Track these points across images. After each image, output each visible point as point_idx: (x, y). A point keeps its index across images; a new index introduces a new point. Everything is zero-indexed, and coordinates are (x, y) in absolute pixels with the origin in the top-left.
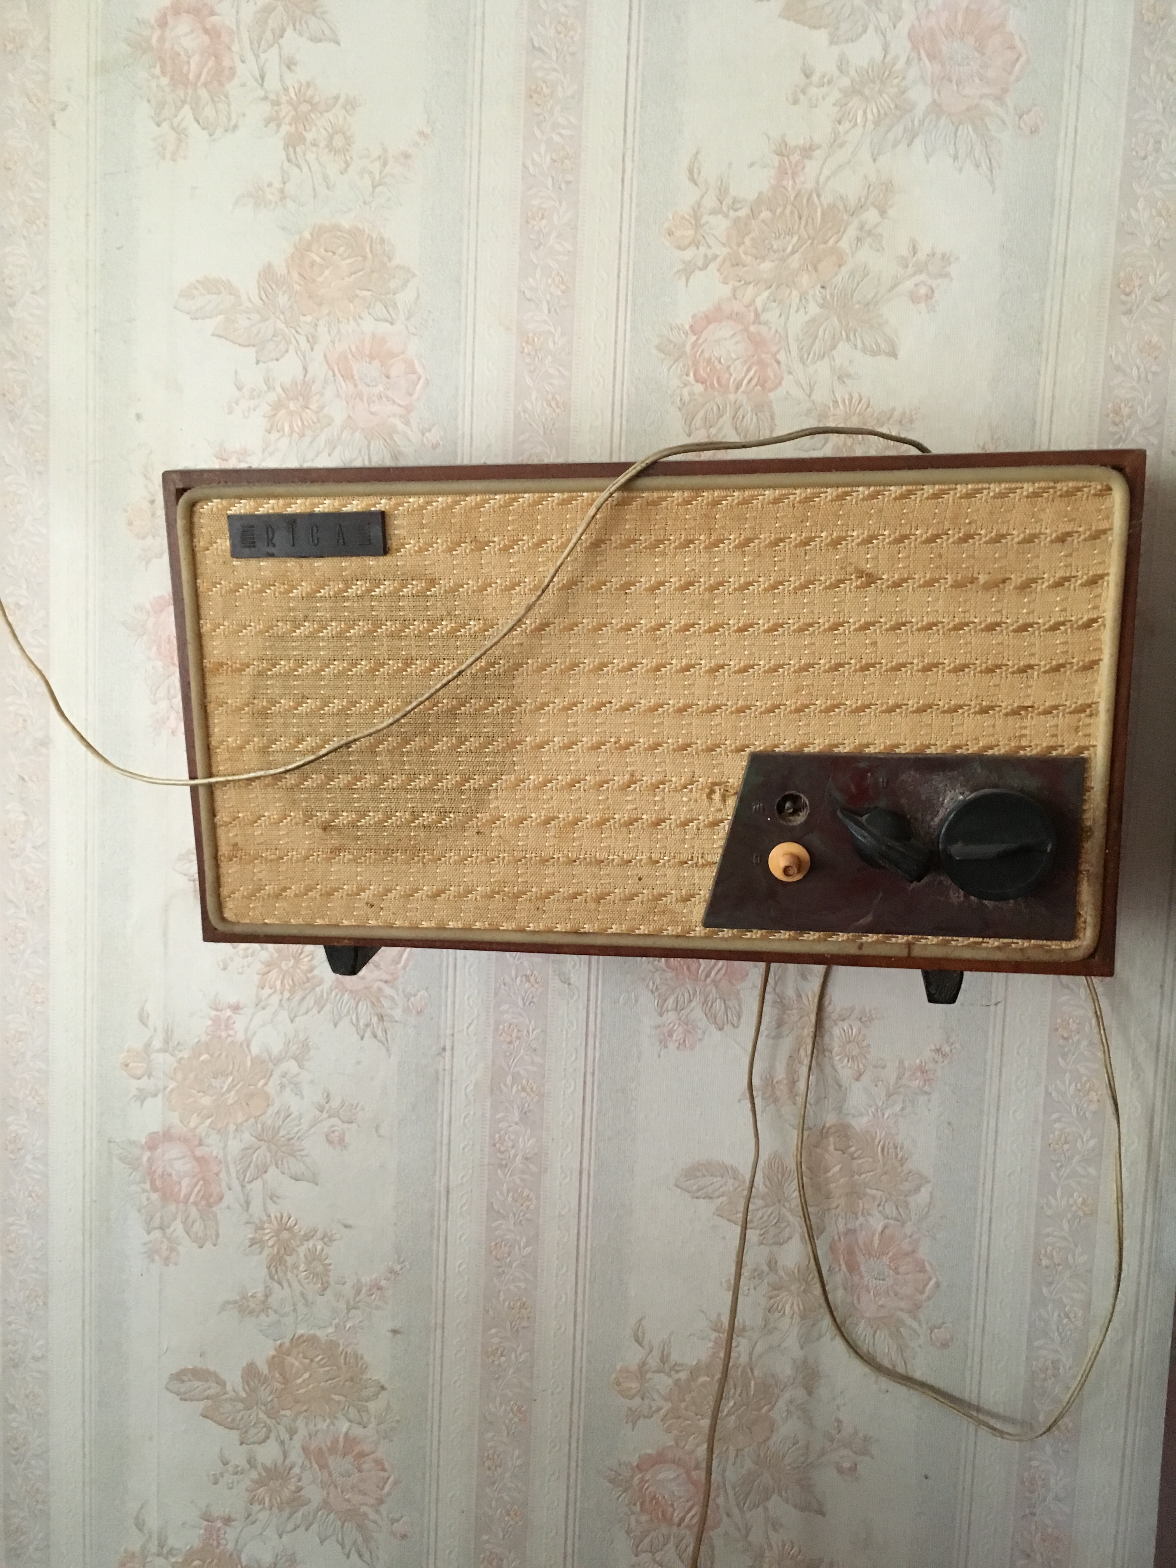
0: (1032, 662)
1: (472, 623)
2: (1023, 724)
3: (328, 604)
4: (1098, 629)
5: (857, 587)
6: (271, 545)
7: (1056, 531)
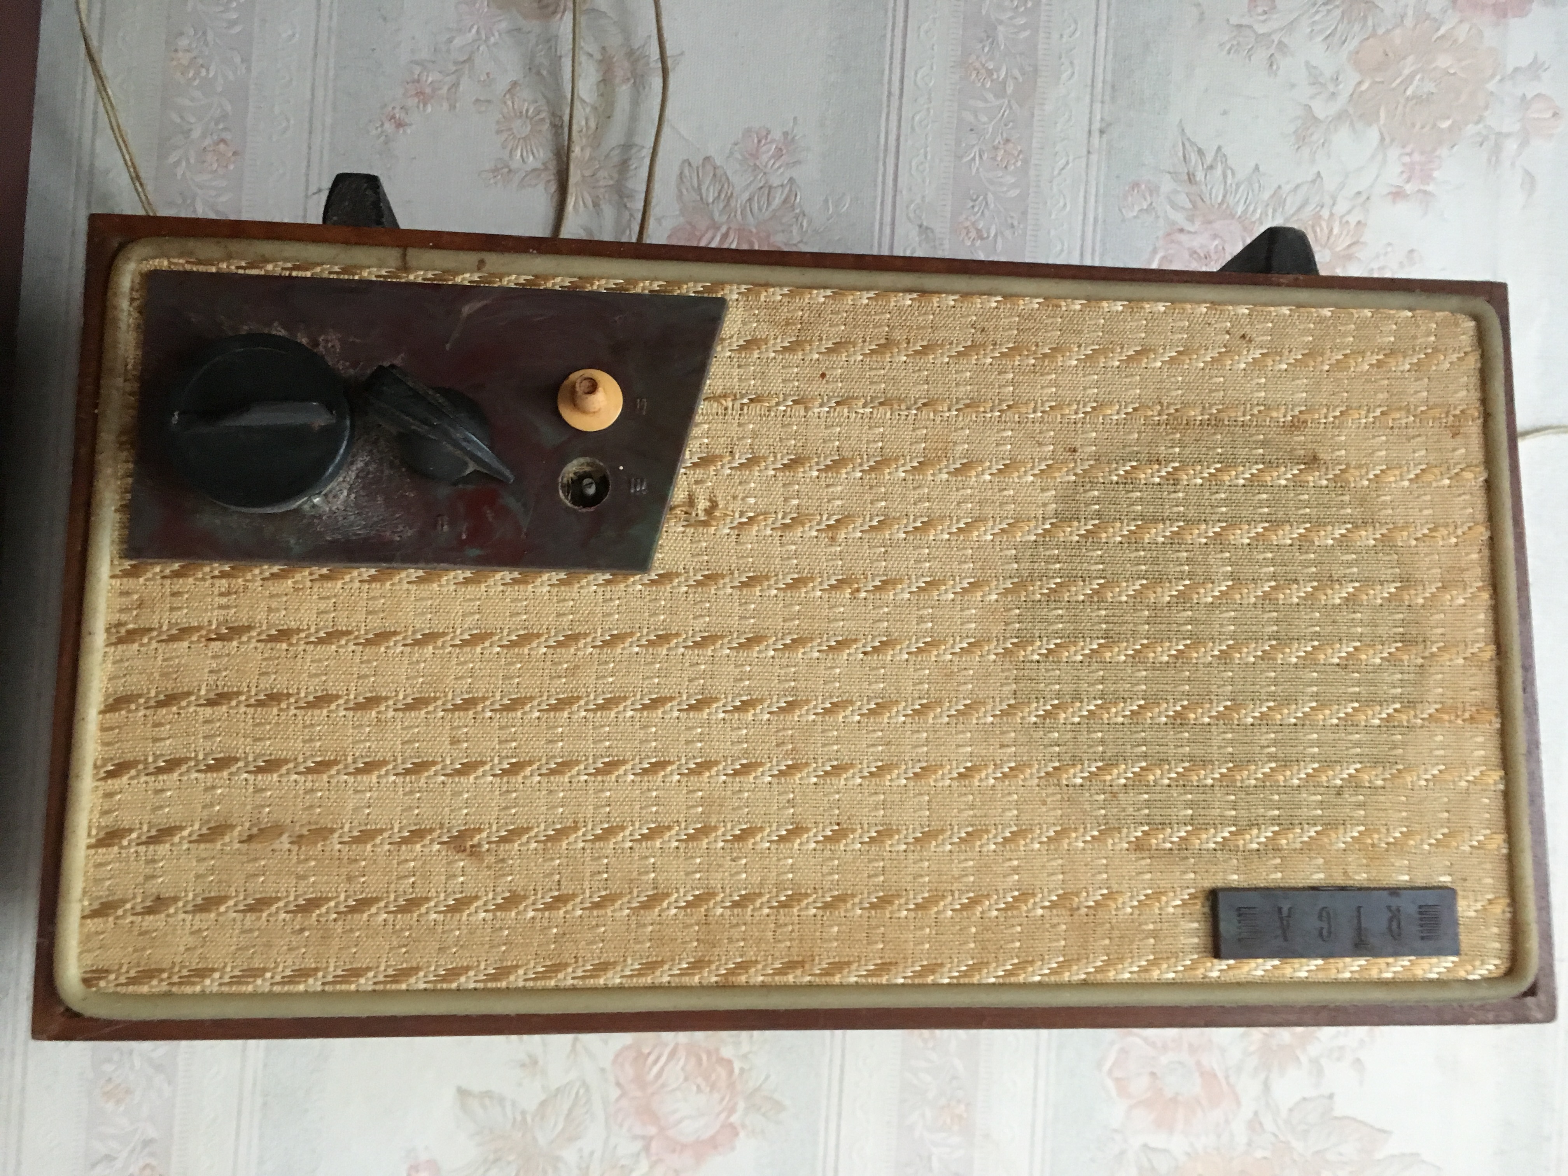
0: (209, 710)
1: (1079, 781)
2: (224, 612)
3: (1304, 812)
4: (105, 761)
5: (480, 830)
6: (1394, 908)
7: (168, 916)
